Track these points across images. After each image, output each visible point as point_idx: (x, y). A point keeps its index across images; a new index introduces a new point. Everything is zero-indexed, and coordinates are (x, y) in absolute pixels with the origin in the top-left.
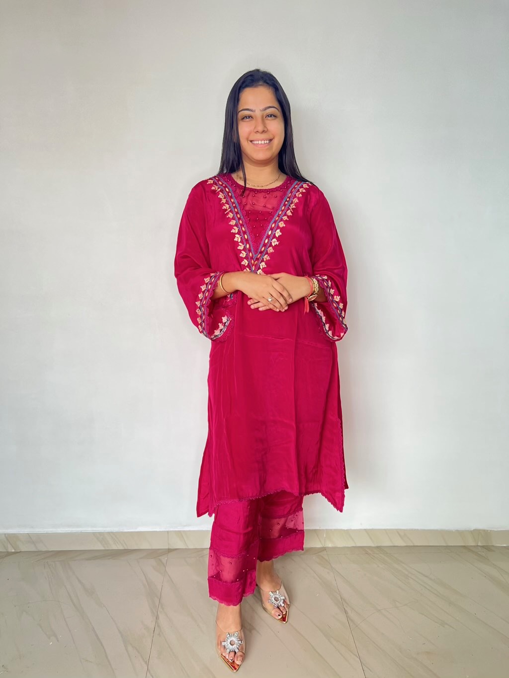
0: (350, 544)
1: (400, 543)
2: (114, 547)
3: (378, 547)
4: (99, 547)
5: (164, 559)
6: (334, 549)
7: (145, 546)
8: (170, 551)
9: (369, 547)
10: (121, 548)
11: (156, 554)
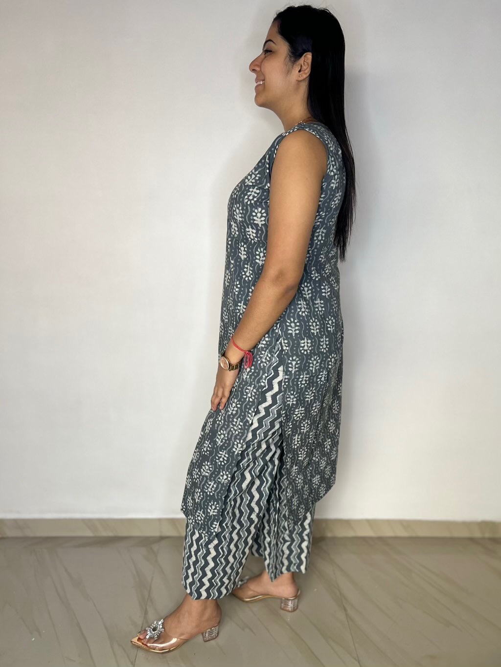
0: (351, 534)
1: (402, 533)
2: (104, 534)
3: (381, 539)
4: (89, 533)
5: (155, 547)
6: (334, 539)
7: (136, 533)
8: (162, 538)
9: (371, 538)
10: (111, 534)
11: (147, 542)
